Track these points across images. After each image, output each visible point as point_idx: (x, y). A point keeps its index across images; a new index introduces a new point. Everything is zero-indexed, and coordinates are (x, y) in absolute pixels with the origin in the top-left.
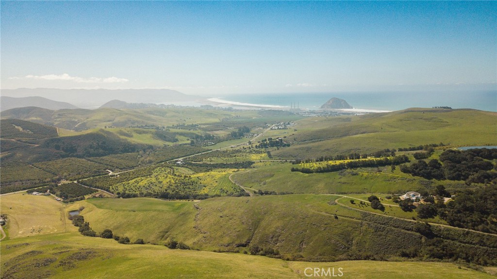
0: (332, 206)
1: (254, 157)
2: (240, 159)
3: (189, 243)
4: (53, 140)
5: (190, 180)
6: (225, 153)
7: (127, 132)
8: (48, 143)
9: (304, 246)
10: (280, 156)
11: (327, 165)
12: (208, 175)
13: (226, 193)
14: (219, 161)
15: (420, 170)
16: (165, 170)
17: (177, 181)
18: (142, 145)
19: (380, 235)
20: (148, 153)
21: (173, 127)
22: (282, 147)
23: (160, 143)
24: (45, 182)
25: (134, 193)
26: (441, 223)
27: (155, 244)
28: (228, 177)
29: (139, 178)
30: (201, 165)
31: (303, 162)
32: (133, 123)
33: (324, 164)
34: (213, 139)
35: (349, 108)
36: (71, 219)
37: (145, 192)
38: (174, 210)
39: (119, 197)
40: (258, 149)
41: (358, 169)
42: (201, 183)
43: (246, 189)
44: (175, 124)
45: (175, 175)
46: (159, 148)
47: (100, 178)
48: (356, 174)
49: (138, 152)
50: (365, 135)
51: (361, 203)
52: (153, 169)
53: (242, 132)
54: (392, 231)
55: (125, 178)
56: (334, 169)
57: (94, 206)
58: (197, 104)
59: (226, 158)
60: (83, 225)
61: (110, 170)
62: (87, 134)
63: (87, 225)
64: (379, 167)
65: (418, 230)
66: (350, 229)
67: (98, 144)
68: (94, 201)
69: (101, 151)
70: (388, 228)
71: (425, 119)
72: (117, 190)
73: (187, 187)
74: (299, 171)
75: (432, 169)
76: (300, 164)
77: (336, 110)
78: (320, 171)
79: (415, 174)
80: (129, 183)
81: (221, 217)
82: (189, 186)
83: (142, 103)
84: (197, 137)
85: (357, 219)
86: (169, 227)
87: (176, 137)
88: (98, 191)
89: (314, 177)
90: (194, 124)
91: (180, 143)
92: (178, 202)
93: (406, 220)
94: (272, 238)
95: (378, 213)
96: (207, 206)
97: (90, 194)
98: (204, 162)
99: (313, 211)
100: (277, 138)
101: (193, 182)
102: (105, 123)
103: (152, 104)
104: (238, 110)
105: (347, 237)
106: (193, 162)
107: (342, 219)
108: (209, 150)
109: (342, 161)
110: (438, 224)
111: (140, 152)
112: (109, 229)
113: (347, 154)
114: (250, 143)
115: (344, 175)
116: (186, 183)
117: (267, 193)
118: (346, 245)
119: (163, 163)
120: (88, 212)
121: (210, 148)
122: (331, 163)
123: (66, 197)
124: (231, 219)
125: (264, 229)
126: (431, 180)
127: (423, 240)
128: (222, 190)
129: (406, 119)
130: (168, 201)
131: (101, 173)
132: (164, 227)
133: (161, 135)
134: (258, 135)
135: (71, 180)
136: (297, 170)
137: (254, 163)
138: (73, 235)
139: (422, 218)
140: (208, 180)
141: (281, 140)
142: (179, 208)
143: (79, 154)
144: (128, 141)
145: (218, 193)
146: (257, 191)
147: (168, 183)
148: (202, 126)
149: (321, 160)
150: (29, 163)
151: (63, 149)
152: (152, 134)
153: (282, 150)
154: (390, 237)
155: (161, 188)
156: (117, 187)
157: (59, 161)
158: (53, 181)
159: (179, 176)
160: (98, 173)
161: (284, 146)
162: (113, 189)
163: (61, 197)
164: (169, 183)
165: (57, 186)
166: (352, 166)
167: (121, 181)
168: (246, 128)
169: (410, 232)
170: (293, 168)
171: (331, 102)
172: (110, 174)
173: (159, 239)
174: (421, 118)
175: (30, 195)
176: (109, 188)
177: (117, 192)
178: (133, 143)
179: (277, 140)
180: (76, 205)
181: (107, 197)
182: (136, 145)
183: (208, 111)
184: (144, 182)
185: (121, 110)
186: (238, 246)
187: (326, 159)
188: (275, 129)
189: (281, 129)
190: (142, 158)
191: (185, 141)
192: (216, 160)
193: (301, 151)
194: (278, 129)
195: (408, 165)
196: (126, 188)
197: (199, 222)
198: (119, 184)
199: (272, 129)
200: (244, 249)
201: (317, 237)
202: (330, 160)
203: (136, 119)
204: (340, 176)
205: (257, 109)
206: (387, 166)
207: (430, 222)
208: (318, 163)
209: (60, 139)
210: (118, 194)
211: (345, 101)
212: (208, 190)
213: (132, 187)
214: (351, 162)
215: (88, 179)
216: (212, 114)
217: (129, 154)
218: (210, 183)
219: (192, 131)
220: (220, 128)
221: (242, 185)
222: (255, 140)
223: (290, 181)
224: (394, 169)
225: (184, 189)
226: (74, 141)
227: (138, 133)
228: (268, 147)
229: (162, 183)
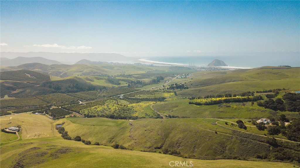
0: (214, 126)
1: (166, 95)
2: (158, 96)
3: (126, 145)
4: (47, 83)
5: (127, 108)
6: (148, 92)
7: (91, 79)
8: (45, 84)
9: (196, 150)
10: (182, 95)
11: (211, 100)
12: (138, 105)
13: (149, 116)
14: (145, 96)
15: (270, 105)
16: (113, 101)
17: (120, 108)
18: (99, 86)
19: (244, 144)
20: (103, 91)
21: (118, 76)
22: (183, 89)
23: (110, 85)
24: (43, 107)
25: (94, 114)
26: (283, 138)
27: (106, 146)
28: (150, 106)
29: (97, 106)
30: (134, 99)
31: (196, 99)
32: (94, 73)
33: (209, 100)
34: (141, 83)
35: (225, 66)
36: (57, 129)
37: (100, 114)
38: (118, 125)
39: (85, 117)
40: (169, 90)
41: (231, 103)
42: (133, 110)
43: (161, 114)
44: (119, 74)
45: (119, 105)
46: (109, 88)
47: (74, 105)
48: (229, 106)
49: (97, 90)
50: (235, 83)
51: (232, 124)
52: (106, 101)
53: (159, 79)
54: (251, 142)
55: (89, 106)
56: (215, 103)
57: (71, 122)
58: (132, 63)
59: (149, 95)
60: (64, 133)
61: (80, 101)
62: (67, 80)
63: (66, 133)
64: (244, 103)
65: (268, 142)
66: (224, 140)
67: (74, 85)
68: (71, 119)
69: (75, 89)
70: (249, 140)
71: (273, 73)
72: (84, 113)
74: (194, 104)
75: (277, 104)
76: (194, 100)
77: (217, 67)
78: (207, 104)
79: (266, 107)
80: (91, 109)
81: (146, 130)
82: (127, 111)
83: (100, 62)
84: (132, 82)
85: (229, 134)
86: (114, 135)
87: (120, 82)
88: (73, 113)
89: (203, 108)
90: (130, 74)
91: (122, 85)
92: (120, 121)
93: (260, 135)
94: (176, 144)
95: (243, 131)
96: (137, 124)
97: (69, 114)
98: (136, 97)
99: (202, 128)
100: (181, 84)
101: (129, 109)
102: (78, 73)
103: (106, 62)
104: (157, 66)
105: (222, 145)
106: (129, 97)
107: (220, 134)
108: (139, 90)
109: (220, 98)
110: (281, 138)
111: (98, 91)
112: (79, 136)
113: (224, 94)
114: (164, 86)
115: (222, 107)
116: (125, 110)
117: (173, 117)
118: (222, 150)
119: (112, 97)
120: (67, 125)
121: (139, 89)
122: (214, 99)
123: (55, 116)
124: (151, 132)
125: (172, 139)
126: (277, 111)
127: (271, 148)
128: (146, 114)
129: (262, 73)
130: (114, 120)
131: (75, 103)
132: (111, 136)
133: (111, 81)
134: (169, 81)
135: (58, 106)
136: (192, 103)
137: (166, 98)
138: (59, 138)
139: (270, 135)
140: (138, 108)
141: (183, 85)
142: (121, 124)
143: (62, 91)
144: (91, 84)
145: (144, 116)
146: (168, 115)
147: (114, 109)
148: (135, 76)
149: (208, 97)
150: (33, 96)
151: (53, 88)
152: (106, 80)
153: (184, 91)
154: (250, 146)
155: (110, 112)
156: (84, 111)
157: (51, 95)
158: (47, 107)
159: (121, 105)
160: (73, 102)
161: (185, 89)
162: (82, 112)
163: (51, 116)
164: (115, 109)
165: (49, 109)
166: (226, 101)
167: (86, 107)
168: (161, 77)
169: (262, 143)
170: (190, 102)
171: (214, 62)
172: (80, 103)
173: (108, 143)
174: (271, 73)
175: (34, 115)
176: (80, 111)
177: (84, 114)
178: (94, 85)
179: (181, 85)
180: (60, 121)
181: (78, 117)
182: (96, 86)
183: (138, 67)
184: (100, 108)
185: (88, 65)
186: (155, 149)
187: (211, 97)
188: (179, 78)
189: (183, 78)
190: (99, 94)
191: (125, 84)
192: (143, 96)
193: (195, 91)
194: (181, 78)
195: (262, 101)
196: (89, 112)
197: (132, 133)
198: (85, 109)
199: (177, 78)
200: (159, 150)
201: (204, 145)
202: (213, 97)
203: (96, 71)
204: (219, 108)
205: (168, 66)
206: (248, 102)
207: (276, 137)
208: (205, 99)
209: (51, 82)
210: (85, 115)
211: (223, 62)
212: (138, 114)
213: (93, 111)
214: (226, 99)
215: (67, 106)
216: (141, 68)
217: (92, 91)
218: (139, 110)
219: (129, 78)
220: (146, 77)
221: (158, 111)
222: (167, 85)
223: (188, 110)
224: (253, 103)
225: (124, 113)
226: (60, 84)
227: (97, 79)
228: (175, 89)
229: (111, 109)
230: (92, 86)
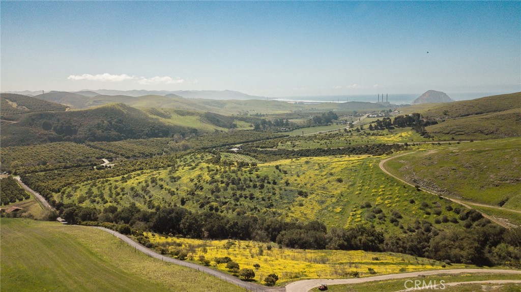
5: (255, 173)
7: (164, 113)
8: (33, 120)
14: (312, 145)
17: (218, 177)
18: (181, 127)
20: (187, 138)
23: (211, 128)
25: (98, 206)
29: (140, 172)
30: (274, 152)
34: (287, 125)
42: (287, 184)
46: (207, 133)
49: (172, 136)
61: (108, 159)
62: (98, 109)
67: (111, 123)
69: (113, 133)
72: (69, 197)
73: (247, 193)
82: (252, 191)
84: (264, 122)
87: (234, 123)
90: (259, 114)
91: (240, 129)
101: (263, 181)
104: (311, 105)
106: (259, 149)
111: (175, 136)
121: (285, 133)
133: (212, 119)
134: (353, 122)
135: (14, 174)
140: (311, 173)
143: (78, 136)
144: (161, 121)
147: (192, 180)
151: (55, 130)
152: (200, 116)
156: (77, 189)
157: (41, 146)
164: (196, 181)
168: (333, 114)
171: (427, 95)
178: (167, 124)
182: (171, 127)
188: (374, 117)
192: (303, 145)
199: (368, 117)
217: (159, 138)
218: (319, 184)
220: (295, 117)
225: (237, 200)
226: (75, 119)
227: (180, 115)
228: (393, 128)
229: (178, 182)
230: (161, 126)
